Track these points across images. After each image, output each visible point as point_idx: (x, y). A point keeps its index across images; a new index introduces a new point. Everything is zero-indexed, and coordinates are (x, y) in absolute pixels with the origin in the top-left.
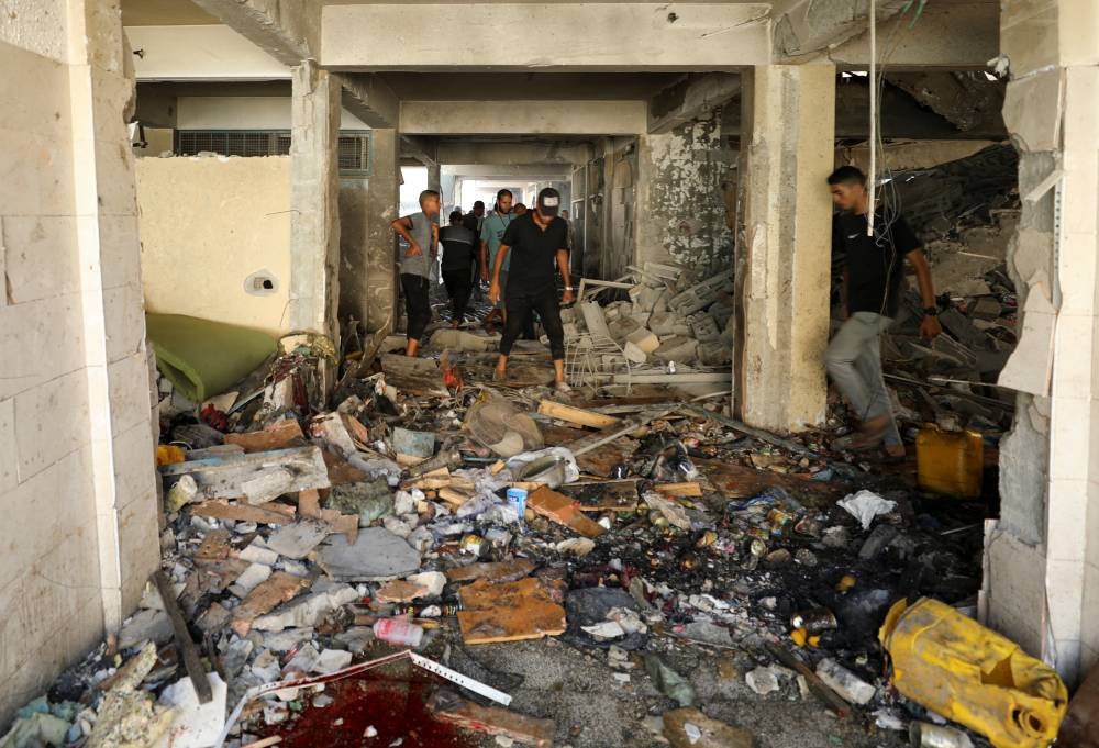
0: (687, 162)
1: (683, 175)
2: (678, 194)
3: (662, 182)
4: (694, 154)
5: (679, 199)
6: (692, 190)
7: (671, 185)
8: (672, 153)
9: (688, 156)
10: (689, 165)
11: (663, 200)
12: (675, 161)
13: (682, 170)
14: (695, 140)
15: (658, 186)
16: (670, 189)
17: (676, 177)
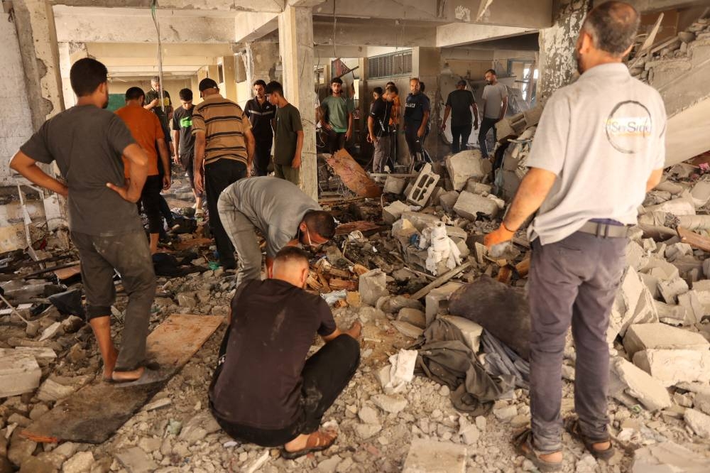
0: (566, 48)
1: (563, 61)
2: (559, 76)
3: (549, 67)
4: (570, 40)
5: (559, 81)
6: (567, 72)
7: (554, 70)
8: (557, 41)
9: (566, 44)
10: (567, 51)
11: (550, 83)
12: (558, 49)
13: (562, 56)
14: (571, 29)
15: (547, 71)
16: (554, 73)
17: (558, 63)
